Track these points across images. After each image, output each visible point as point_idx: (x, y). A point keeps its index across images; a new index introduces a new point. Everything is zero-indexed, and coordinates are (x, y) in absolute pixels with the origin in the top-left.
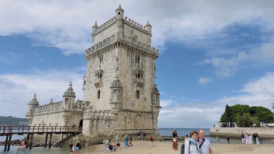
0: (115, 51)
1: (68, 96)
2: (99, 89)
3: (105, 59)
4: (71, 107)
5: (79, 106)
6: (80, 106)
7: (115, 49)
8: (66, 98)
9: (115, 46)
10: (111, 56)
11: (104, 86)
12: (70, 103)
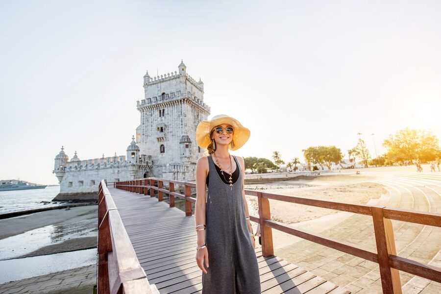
0: (181, 107)
1: (135, 150)
2: (162, 143)
3: (168, 114)
4: (138, 161)
5: (143, 160)
6: (145, 160)
7: (181, 105)
8: (132, 152)
9: (182, 102)
10: (176, 111)
11: (168, 140)
12: (137, 157)
